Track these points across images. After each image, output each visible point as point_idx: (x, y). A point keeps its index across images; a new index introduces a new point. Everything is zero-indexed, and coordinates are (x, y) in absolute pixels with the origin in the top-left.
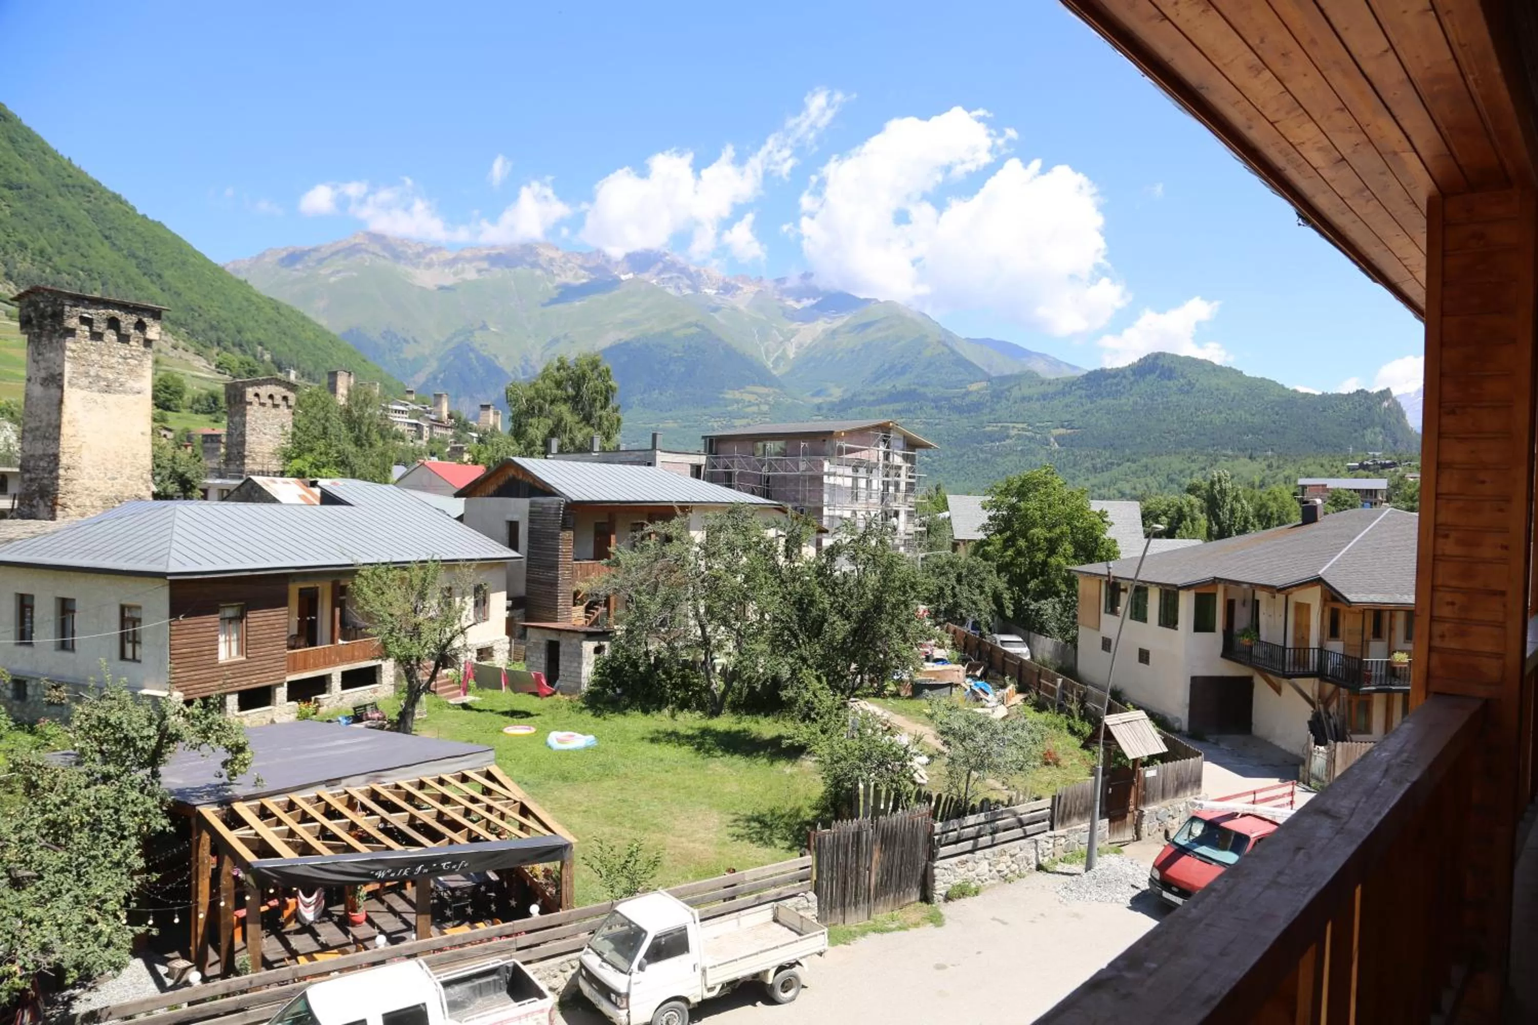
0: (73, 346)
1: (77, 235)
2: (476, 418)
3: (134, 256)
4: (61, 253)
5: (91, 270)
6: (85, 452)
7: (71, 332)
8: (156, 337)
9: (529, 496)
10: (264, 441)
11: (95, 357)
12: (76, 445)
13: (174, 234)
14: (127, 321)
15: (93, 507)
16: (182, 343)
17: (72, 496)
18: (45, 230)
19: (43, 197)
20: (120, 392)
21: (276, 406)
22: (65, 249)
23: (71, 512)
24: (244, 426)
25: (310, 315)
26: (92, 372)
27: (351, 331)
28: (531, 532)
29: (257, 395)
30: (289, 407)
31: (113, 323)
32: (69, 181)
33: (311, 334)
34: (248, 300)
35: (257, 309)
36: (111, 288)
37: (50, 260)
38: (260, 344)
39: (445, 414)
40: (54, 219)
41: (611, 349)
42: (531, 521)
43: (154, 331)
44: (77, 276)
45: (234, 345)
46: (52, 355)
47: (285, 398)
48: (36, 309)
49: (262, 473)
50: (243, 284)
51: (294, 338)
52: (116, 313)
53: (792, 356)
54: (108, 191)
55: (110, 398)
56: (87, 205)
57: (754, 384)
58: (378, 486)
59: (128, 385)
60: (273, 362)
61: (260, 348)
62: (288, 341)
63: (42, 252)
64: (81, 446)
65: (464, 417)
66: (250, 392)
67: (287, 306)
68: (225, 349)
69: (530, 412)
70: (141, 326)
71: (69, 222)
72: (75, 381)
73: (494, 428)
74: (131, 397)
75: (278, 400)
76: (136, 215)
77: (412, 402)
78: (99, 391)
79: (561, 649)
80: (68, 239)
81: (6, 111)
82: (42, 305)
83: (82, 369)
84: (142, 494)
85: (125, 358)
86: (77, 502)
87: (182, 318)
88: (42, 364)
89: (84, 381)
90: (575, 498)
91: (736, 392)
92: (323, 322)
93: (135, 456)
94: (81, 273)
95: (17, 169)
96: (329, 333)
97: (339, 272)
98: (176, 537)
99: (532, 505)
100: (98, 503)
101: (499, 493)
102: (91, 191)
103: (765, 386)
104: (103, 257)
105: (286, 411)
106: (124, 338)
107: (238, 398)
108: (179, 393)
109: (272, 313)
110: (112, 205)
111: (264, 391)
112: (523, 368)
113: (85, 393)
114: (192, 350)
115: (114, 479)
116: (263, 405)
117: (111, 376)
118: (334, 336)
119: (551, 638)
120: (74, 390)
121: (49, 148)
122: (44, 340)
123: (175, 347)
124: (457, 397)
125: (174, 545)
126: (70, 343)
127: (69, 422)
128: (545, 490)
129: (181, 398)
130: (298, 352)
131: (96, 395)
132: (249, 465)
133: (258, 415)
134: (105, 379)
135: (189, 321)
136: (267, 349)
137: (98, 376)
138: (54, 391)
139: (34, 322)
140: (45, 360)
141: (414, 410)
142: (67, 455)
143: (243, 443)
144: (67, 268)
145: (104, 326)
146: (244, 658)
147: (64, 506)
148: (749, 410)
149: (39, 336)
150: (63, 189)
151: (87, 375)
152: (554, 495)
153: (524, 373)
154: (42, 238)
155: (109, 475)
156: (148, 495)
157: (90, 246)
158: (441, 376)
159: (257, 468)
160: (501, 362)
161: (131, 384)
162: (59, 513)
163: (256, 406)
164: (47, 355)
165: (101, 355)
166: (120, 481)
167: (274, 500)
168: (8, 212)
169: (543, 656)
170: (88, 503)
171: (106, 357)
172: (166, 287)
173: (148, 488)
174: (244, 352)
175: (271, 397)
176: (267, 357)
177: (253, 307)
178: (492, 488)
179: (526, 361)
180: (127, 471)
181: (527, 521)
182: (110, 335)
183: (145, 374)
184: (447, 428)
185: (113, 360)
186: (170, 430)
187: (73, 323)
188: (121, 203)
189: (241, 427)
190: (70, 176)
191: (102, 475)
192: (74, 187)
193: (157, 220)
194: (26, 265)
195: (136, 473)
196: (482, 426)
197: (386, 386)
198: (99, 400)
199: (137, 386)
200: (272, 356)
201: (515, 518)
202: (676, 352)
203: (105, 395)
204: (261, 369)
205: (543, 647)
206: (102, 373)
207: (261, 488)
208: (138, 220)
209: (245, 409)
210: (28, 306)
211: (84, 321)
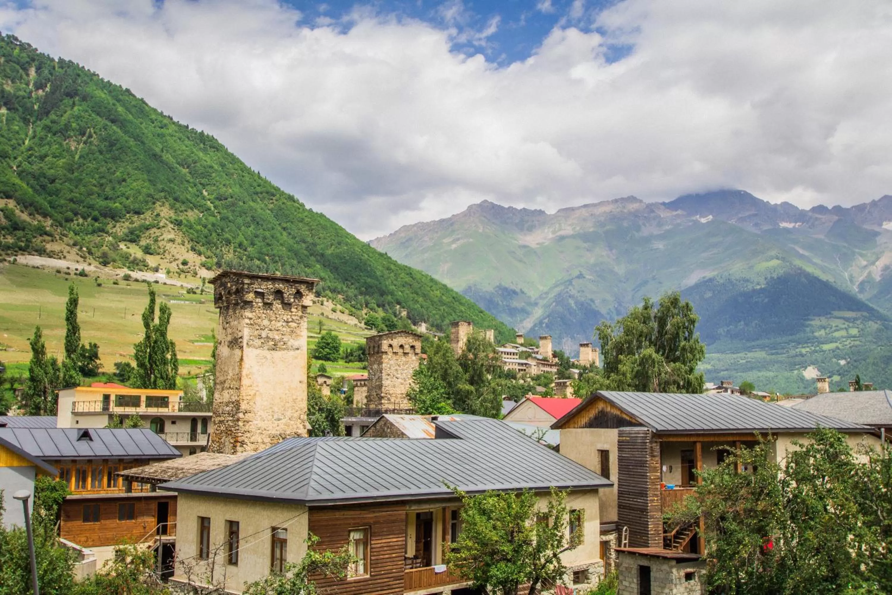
0: (250, 315)
1: (264, 230)
2: (577, 355)
3: (304, 242)
4: (253, 244)
5: (274, 255)
6: (258, 399)
7: (248, 304)
8: (310, 303)
9: (617, 428)
10: (396, 384)
11: (266, 322)
12: (252, 393)
13: (332, 222)
14: (289, 292)
15: (263, 443)
16: (339, 307)
17: (248, 435)
18: (243, 228)
19: (241, 203)
20: (284, 349)
21: (405, 354)
22: (256, 241)
23: (248, 448)
24: (381, 373)
25: (436, 277)
26: (264, 334)
27: (470, 288)
28: (621, 459)
29: (391, 346)
30: (416, 354)
31: (279, 293)
32: (259, 189)
33: (438, 293)
34: (388, 269)
35: (395, 275)
36: (288, 267)
37: (245, 250)
38: (399, 303)
39: (550, 354)
40: (249, 219)
41: (697, 286)
42: (620, 449)
43: (308, 299)
44: (265, 261)
45: (379, 306)
46: (236, 323)
47: (413, 347)
48: (225, 287)
49: (393, 411)
50: (383, 256)
51: (424, 296)
52: (280, 286)
53: (878, 278)
54: (285, 194)
55: (277, 354)
56: (271, 206)
57: (840, 309)
58: (490, 420)
59: (289, 344)
60: (409, 317)
61: (398, 306)
62: (421, 299)
63: (240, 245)
64: (255, 394)
65: (566, 355)
66: (385, 344)
67: (418, 271)
68: (371, 309)
69: (620, 349)
70: (299, 295)
71: (258, 220)
72: (251, 342)
73: (592, 365)
74: (292, 353)
75: (407, 349)
76: (304, 210)
77: (522, 345)
78: (268, 349)
79: (652, 574)
80: (258, 233)
81: (218, 144)
82: (229, 285)
83: (256, 333)
84: (300, 432)
85: (288, 322)
86: (252, 440)
87: (339, 287)
88: (229, 331)
89: (258, 342)
90: (660, 428)
91: (823, 318)
92: (447, 281)
93: (294, 401)
94: (267, 258)
95: (224, 185)
96: (452, 290)
97: (458, 239)
98: (315, 469)
99: (620, 434)
100: (267, 440)
101: (591, 425)
102: (274, 195)
103: (852, 310)
104: (281, 245)
105: (414, 358)
106: (287, 305)
107: (376, 349)
108: (336, 349)
109: (408, 279)
110: (289, 203)
111: (397, 341)
112: (616, 309)
113: (259, 351)
114: (347, 311)
115: (279, 420)
116: (395, 353)
117: (277, 337)
118: (457, 293)
119: (642, 564)
120: (250, 349)
121: (245, 167)
122: (231, 312)
123: (334, 311)
124: (560, 338)
125: (314, 477)
126: (248, 313)
127: (247, 375)
128: (633, 422)
129: (337, 351)
130: (428, 308)
131: (266, 353)
132: (386, 405)
133: (392, 362)
134: (273, 340)
135: (345, 289)
136: (404, 308)
137: (268, 337)
138: (237, 352)
139: (224, 298)
140: (231, 327)
141: (522, 352)
142: (245, 402)
143: (380, 387)
144: (256, 255)
145: (271, 297)
146: (368, 576)
147: (243, 443)
148: (837, 334)
149: (228, 308)
150: (255, 197)
151: (260, 337)
152: (641, 425)
153: (618, 313)
154: (241, 235)
155: (276, 417)
156: (303, 432)
157: (273, 237)
158: (546, 321)
159: (391, 407)
160: (598, 305)
161: (292, 342)
162: (239, 449)
163: (390, 355)
164: (232, 324)
165: (271, 321)
166: (283, 421)
167: (401, 435)
168: (218, 217)
169: (635, 580)
170: (260, 440)
171: (273, 322)
172: (327, 264)
173: (305, 427)
174: (386, 311)
175: (402, 346)
176: (404, 314)
177: (392, 275)
178: (584, 420)
179: (620, 304)
180: (289, 414)
181: (616, 449)
182: (277, 305)
183: (302, 334)
184: (551, 366)
185: (279, 324)
186: (329, 378)
187: (250, 297)
188: (294, 201)
189: (378, 374)
190: (259, 186)
191: (271, 417)
192: (261, 193)
193: (319, 212)
194: (231, 256)
195: (296, 415)
196: (582, 363)
197: (500, 332)
198: (269, 356)
199: (296, 344)
200: (408, 313)
201: (605, 447)
202: (758, 284)
203: (272, 352)
204: (399, 324)
205: (635, 571)
206: (271, 335)
207: (392, 424)
208: (306, 214)
209: (381, 357)
210: (220, 287)
211: (259, 294)
